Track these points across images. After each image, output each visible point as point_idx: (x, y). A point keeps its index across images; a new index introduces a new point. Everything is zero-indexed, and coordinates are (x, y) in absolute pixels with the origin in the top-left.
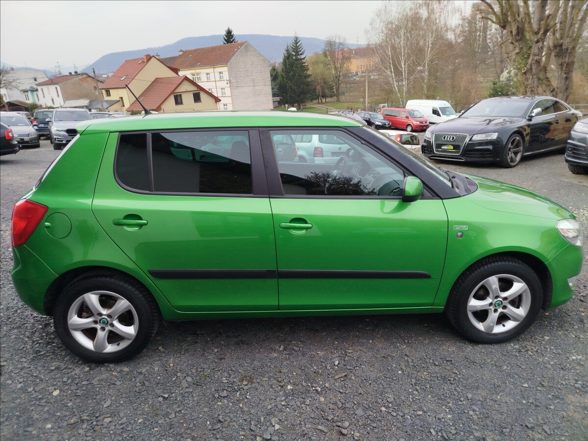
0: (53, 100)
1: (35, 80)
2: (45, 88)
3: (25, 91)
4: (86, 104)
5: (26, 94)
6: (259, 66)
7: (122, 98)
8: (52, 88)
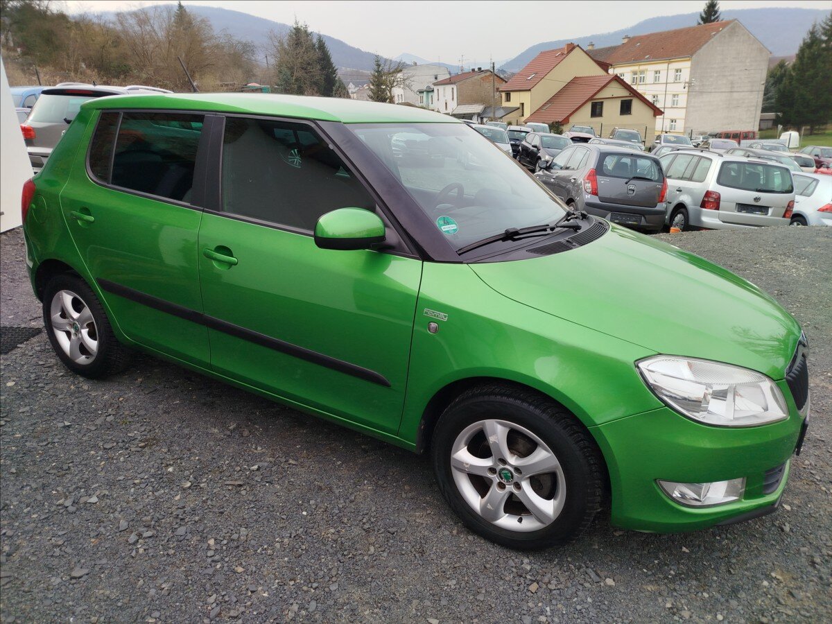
0: (446, 103)
1: (436, 78)
2: (441, 88)
3: (421, 92)
4: (479, 111)
5: (421, 95)
6: (748, 60)
7: (523, 104)
8: (449, 88)
